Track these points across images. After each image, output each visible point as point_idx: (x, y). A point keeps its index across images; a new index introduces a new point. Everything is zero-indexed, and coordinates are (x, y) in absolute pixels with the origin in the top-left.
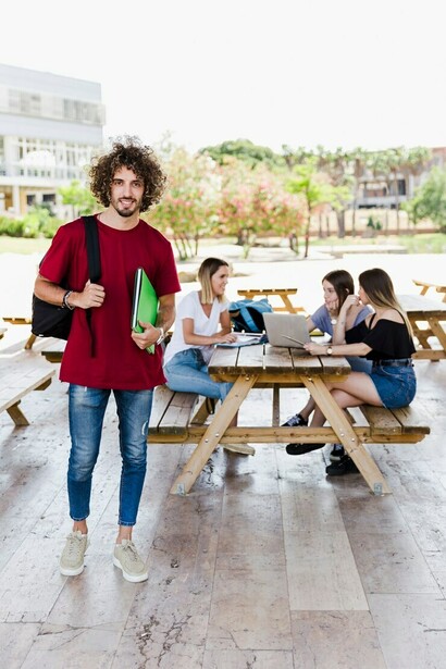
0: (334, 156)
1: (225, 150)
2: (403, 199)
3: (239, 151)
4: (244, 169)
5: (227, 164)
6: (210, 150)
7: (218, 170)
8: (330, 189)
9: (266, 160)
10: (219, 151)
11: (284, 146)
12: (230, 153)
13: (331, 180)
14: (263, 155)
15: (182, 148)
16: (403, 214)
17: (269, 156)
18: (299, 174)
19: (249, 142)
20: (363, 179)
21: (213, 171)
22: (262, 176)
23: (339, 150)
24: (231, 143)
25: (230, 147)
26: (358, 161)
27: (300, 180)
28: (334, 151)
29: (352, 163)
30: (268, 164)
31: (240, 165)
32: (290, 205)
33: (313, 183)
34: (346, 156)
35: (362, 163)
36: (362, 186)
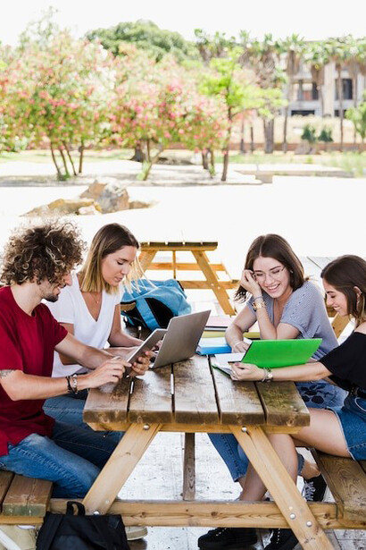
0: (261, 47)
1: (121, 34)
2: (348, 104)
3: (140, 36)
4: (146, 62)
5: (124, 54)
6: (102, 34)
7: (111, 62)
8: (259, 92)
9: (173, 49)
10: (112, 34)
11: (197, 31)
12: (127, 38)
13: (258, 79)
14: (170, 43)
15: (66, 33)
16: (348, 124)
17: (178, 44)
18: (217, 70)
19: (152, 25)
20: (298, 77)
21: (105, 64)
22: (169, 73)
23: (268, 38)
24: (129, 25)
25: (127, 31)
26: (292, 53)
27: (219, 78)
28: (261, 39)
29: (284, 56)
30: (176, 54)
31: (140, 56)
32: (205, 111)
33: (235, 82)
34: (277, 46)
35: (297, 56)
36: (297, 86)
